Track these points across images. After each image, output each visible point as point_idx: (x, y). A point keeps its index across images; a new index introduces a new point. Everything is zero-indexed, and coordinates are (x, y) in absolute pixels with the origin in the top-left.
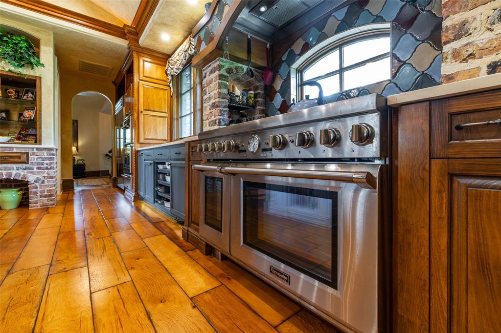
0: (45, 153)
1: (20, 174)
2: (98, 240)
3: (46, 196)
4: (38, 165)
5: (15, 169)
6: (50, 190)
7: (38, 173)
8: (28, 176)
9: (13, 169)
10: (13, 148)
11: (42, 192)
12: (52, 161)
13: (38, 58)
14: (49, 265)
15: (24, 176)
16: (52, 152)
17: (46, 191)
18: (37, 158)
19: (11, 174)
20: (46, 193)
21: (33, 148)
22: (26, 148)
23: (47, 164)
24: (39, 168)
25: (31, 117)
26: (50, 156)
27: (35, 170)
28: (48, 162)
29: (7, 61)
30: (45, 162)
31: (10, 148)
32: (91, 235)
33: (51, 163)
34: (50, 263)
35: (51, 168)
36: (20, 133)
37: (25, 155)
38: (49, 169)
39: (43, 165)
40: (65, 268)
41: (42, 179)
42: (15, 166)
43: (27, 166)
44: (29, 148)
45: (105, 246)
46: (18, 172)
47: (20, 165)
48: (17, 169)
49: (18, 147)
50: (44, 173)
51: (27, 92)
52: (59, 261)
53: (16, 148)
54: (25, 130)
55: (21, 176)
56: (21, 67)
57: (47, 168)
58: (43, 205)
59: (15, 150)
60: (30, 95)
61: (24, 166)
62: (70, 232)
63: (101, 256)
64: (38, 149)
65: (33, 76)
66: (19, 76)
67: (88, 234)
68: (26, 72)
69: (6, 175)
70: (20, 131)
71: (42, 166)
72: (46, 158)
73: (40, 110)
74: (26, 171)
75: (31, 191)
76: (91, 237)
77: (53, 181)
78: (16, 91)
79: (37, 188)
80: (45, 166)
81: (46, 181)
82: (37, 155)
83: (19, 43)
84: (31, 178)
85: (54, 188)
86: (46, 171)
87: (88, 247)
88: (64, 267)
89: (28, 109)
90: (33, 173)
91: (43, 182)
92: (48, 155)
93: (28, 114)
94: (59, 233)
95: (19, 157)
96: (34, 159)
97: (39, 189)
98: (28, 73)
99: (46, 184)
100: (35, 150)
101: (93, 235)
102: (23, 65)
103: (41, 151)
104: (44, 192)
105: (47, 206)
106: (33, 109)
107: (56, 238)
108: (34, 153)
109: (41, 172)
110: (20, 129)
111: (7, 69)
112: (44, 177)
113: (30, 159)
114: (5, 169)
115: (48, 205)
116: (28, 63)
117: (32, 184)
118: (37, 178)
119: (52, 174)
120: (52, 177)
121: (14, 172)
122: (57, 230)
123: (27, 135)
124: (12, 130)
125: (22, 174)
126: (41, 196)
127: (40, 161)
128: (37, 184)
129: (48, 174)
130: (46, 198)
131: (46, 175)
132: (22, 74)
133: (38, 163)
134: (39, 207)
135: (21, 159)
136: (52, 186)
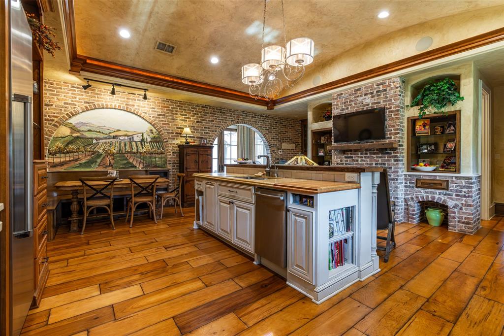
0: (463, 181)
1: (441, 199)
2: (487, 301)
3: (463, 223)
4: (456, 192)
5: (438, 193)
6: (468, 218)
7: (457, 200)
8: (448, 201)
9: (436, 194)
10: (436, 176)
11: (460, 218)
12: (470, 190)
13: (459, 93)
14: (426, 300)
15: (444, 201)
16: (470, 181)
17: (464, 218)
18: (456, 186)
19: (434, 198)
20: (464, 220)
21: (452, 177)
22: (446, 176)
23: (465, 192)
24: (457, 195)
25: (451, 148)
26: (468, 185)
27: (454, 196)
28: (466, 190)
29: (433, 106)
30: (463, 190)
31: (434, 176)
32: (485, 290)
33: (469, 192)
34: (428, 297)
35: (469, 197)
36: (444, 162)
37: (446, 183)
38: (467, 197)
39: (461, 192)
40: (435, 312)
41: (460, 205)
42: (438, 191)
43: (447, 192)
44: (449, 176)
45: (489, 314)
46: (440, 196)
47: (442, 191)
48: (440, 194)
49: (440, 176)
50: (462, 200)
51: (449, 126)
52: (435, 302)
53: (439, 176)
54: (449, 159)
55: (442, 201)
56: (443, 107)
57: (465, 196)
58: (461, 230)
59: (438, 178)
60: (452, 128)
61: (445, 192)
62: (466, 274)
63: (475, 323)
64: (456, 178)
65: (453, 111)
66: (442, 114)
67: (483, 287)
68: (448, 109)
69: (431, 198)
70: (445, 160)
71: (460, 194)
72: (464, 186)
73: (460, 141)
74: (446, 197)
75: (450, 215)
76: (483, 293)
77: (471, 209)
78: (441, 127)
79: (455, 213)
80: (463, 193)
81: (463, 208)
82: (456, 183)
83: (442, 87)
84: (450, 203)
85: (472, 217)
86: (465, 199)
87: (470, 303)
88: (435, 309)
89: (450, 141)
90: (452, 199)
91: (461, 209)
92: (466, 183)
93: (450, 145)
94: (454, 271)
95: (441, 184)
96: (453, 187)
97: (457, 215)
98: (449, 110)
99: (464, 211)
100: (454, 178)
101: (487, 291)
102: (446, 105)
103: (459, 179)
104: (462, 219)
105: (464, 232)
106: (453, 140)
107: (449, 275)
108: (453, 181)
109: (459, 199)
110: (445, 158)
111: (433, 112)
112: (462, 204)
113: (449, 186)
114: (431, 193)
115: (466, 232)
116: (448, 102)
117: (451, 209)
118: (456, 204)
119: (470, 203)
120: (470, 206)
121: (437, 196)
122: (455, 265)
123: (450, 163)
124: (439, 158)
125: (443, 198)
126: (459, 222)
127: (458, 188)
128: (456, 210)
129: (465, 201)
130: (464, 225)
131: (463, 202)
132: (444, 113)
133: (457, 191)
134: (457, 231)
135: (443, 185)
136: (469, 214)
